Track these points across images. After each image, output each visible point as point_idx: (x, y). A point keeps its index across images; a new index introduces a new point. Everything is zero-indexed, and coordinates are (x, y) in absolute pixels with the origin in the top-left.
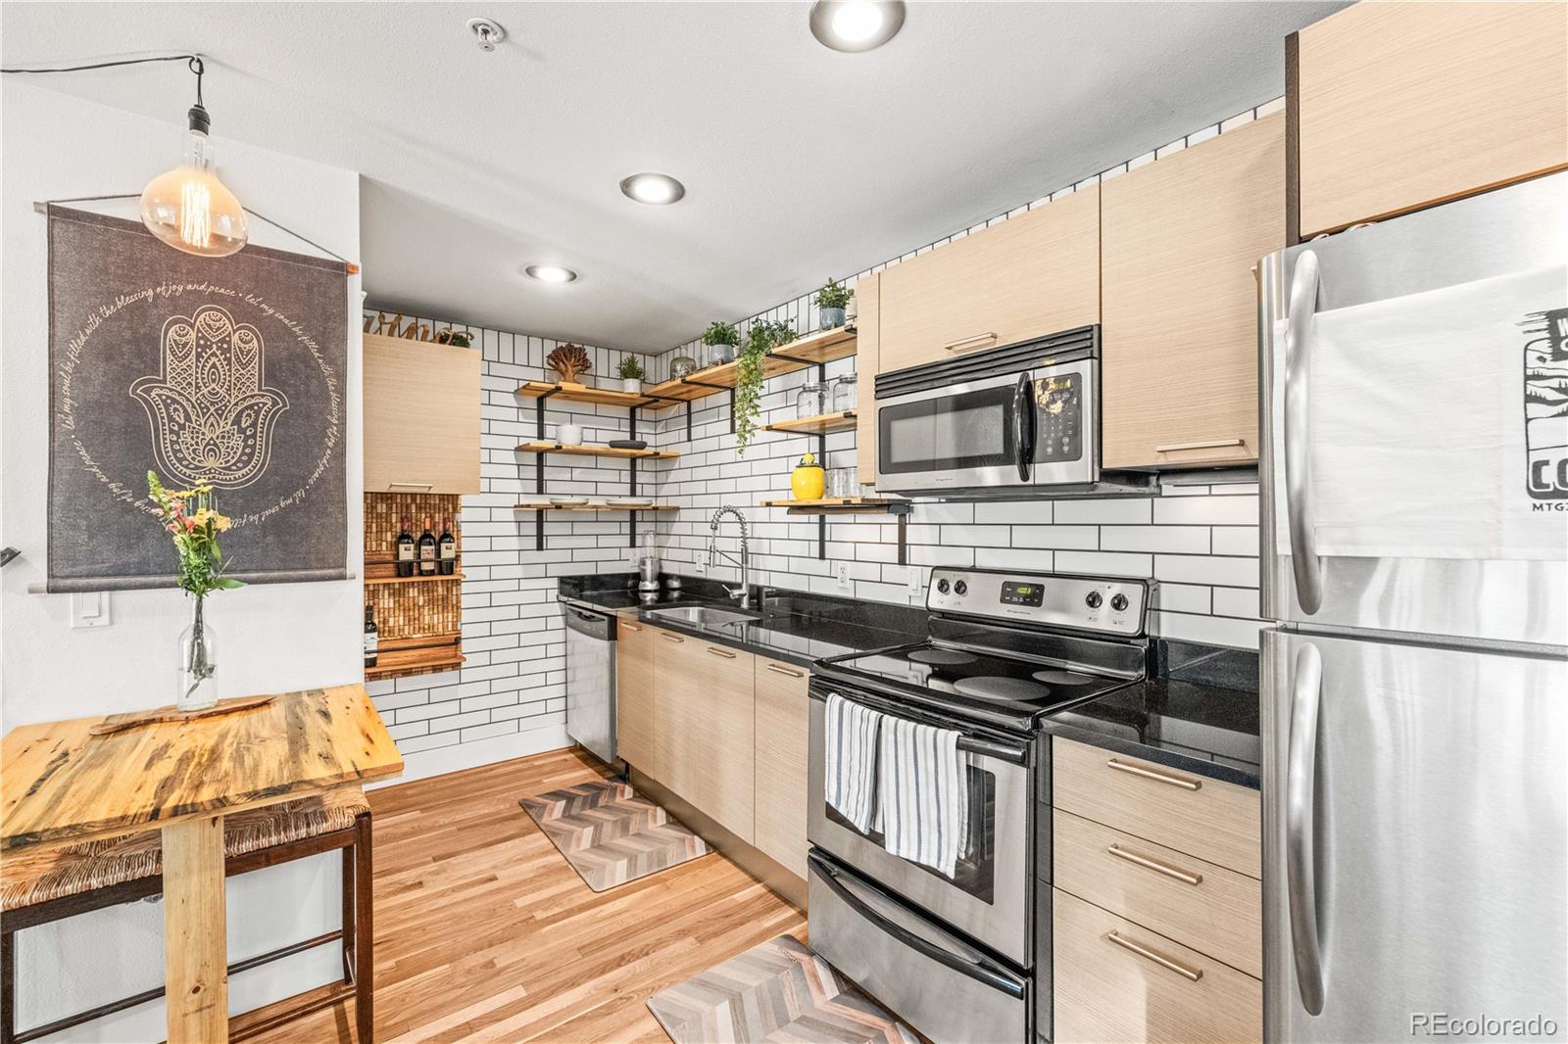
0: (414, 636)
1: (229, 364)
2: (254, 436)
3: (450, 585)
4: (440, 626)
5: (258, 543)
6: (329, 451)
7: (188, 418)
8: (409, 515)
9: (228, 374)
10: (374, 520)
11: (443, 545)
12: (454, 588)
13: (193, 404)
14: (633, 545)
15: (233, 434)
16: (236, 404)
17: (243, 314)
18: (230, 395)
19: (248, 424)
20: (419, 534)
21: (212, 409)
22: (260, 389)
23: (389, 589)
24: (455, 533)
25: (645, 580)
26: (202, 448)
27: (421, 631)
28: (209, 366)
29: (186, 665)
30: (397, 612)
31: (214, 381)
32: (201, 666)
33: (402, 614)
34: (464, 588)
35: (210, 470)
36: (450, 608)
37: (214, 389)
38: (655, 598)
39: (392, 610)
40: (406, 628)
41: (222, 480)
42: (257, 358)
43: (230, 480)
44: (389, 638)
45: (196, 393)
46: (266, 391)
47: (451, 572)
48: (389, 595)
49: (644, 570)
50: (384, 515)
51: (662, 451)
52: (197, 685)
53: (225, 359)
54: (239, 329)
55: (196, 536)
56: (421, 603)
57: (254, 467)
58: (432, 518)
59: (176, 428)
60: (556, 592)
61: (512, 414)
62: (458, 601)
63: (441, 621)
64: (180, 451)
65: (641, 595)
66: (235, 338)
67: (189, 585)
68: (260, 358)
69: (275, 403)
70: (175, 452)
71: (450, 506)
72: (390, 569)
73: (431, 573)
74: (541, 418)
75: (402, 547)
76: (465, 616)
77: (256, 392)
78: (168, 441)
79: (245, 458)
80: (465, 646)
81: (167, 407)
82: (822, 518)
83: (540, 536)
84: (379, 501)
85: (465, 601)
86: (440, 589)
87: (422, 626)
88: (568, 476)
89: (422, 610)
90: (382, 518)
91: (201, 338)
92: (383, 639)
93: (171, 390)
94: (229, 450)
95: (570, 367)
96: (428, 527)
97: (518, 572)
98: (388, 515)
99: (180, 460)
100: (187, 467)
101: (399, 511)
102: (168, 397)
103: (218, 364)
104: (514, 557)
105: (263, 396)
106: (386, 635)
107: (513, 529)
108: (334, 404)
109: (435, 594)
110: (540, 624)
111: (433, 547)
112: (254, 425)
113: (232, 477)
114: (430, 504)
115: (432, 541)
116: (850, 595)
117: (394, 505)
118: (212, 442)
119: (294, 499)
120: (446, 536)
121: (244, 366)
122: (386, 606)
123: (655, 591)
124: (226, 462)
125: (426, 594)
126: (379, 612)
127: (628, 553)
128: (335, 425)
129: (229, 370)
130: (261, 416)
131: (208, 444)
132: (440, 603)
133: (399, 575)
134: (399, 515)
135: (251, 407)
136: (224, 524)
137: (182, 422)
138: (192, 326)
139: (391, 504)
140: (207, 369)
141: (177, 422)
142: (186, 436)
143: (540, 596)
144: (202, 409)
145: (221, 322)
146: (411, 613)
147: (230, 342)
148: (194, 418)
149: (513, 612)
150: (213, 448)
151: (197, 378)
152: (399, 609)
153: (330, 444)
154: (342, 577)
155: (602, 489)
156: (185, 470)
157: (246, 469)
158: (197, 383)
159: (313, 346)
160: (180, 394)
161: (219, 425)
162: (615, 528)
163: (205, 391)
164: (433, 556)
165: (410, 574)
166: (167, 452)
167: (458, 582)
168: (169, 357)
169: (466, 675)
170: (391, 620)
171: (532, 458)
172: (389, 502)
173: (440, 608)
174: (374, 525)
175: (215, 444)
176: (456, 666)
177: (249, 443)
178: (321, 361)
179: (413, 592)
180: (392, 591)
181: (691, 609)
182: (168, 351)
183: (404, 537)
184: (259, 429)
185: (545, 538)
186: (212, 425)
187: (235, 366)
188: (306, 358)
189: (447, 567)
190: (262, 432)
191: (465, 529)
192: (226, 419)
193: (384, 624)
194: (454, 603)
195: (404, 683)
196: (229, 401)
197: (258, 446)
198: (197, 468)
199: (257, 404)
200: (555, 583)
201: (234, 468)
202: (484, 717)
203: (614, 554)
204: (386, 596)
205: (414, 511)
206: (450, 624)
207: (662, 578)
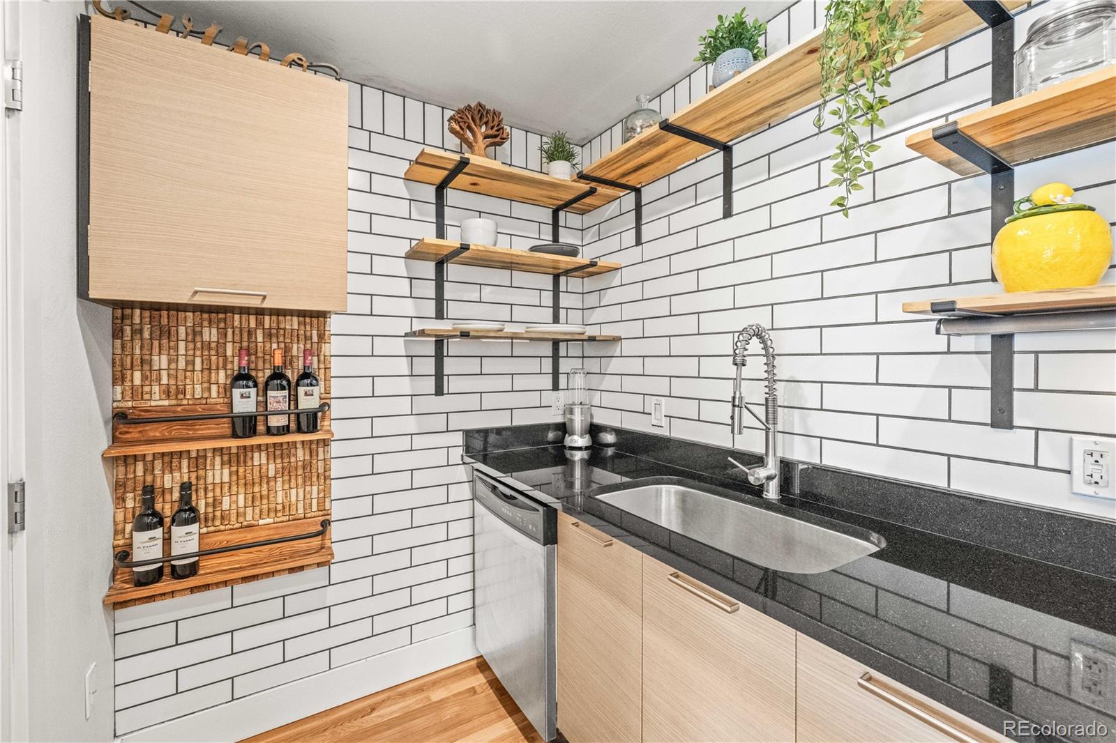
0: (261, 522)
3: (314, 446)
4: (301, 505)
8: (252, 345)
10: (198, 353)
11: (301, 390)
12: (321, 450)
14: (556, 387)
20: (268, 373)
23: (222, 455)
24: (322, 371)
25: (572, 434)
27: (272, 514)
30: (234, 488)
33: (242, 490)
34: (335, 448)
36: (314, 479)
38: (586, 457)
39: (227, 485)
40: (249, 511)
44: (222, 527)
47: (313, 428)
48: (222, 464)
49: (572, 420)
50: (213, 345)
51: (602, 262)
56: (271, 474)
58: (287, 350)
60: (460, 451)
61: (402, 208)
62: (327, 469)
63: (301, 497)
65: (568, 453)
71: (315, 333)
72: (226, 428)
73: (285, 430)
74: (440, 214)
75: (237, 392)
76: (337, 489)
80: (336, 531)
83: (439, 375)
84: (206, 323)
85: (336, 469)
86: (300, 452)
87: (272, 506)
88: (475, 297)
89: (272, 483)
90: (210, 349)
92: (212, 529)
95: (480, 138)
96: (278, 361)
97: (411, 425)
98: (221, 345)
101: (237, 338)
104: (404, 405)
106: (218, 522)
107: (403, 366)
109: (293, 459)
110: (439, 495)
111: (286, 393)
114: (285, 329)
115: (285, 383)
117: (230, 331)
120: (307, 376)
122: (218, 480)
123: (587, 448)
125: (279, 461)
126: (206, 490)
127: (549, 397)
132: (300, 472)
133: (235, 435)
134: (238, 345)
139: (225, 329)
143: (439, 457)
146: (257, 489)
149: (403, 481)
152: (237, 484)
155: (519, 313)
162: (533, 365)
164: (285, 406)
165: (253, 432)
167: (326, 443)
169: (338, 572)
170: (226, 500)
171: (428, 269)
172: (222, 325)
173: (300, 480)
174: (198, 361)
176: (326, 563)
179: (259, 458)
180: (226, 458)
181: (664, 487)
183: (242, 377)
185: (446, 378)
189: (310, 421)
191: (336, 366)
193: (214, 506)
194: (321, 470)
195: (244, 592)
200: (458, 439)
202: (364, 628)
203: (533, 399)
204: (218, 466)
205: (260, 339)
206: (315, 502)
207: (594, 430)
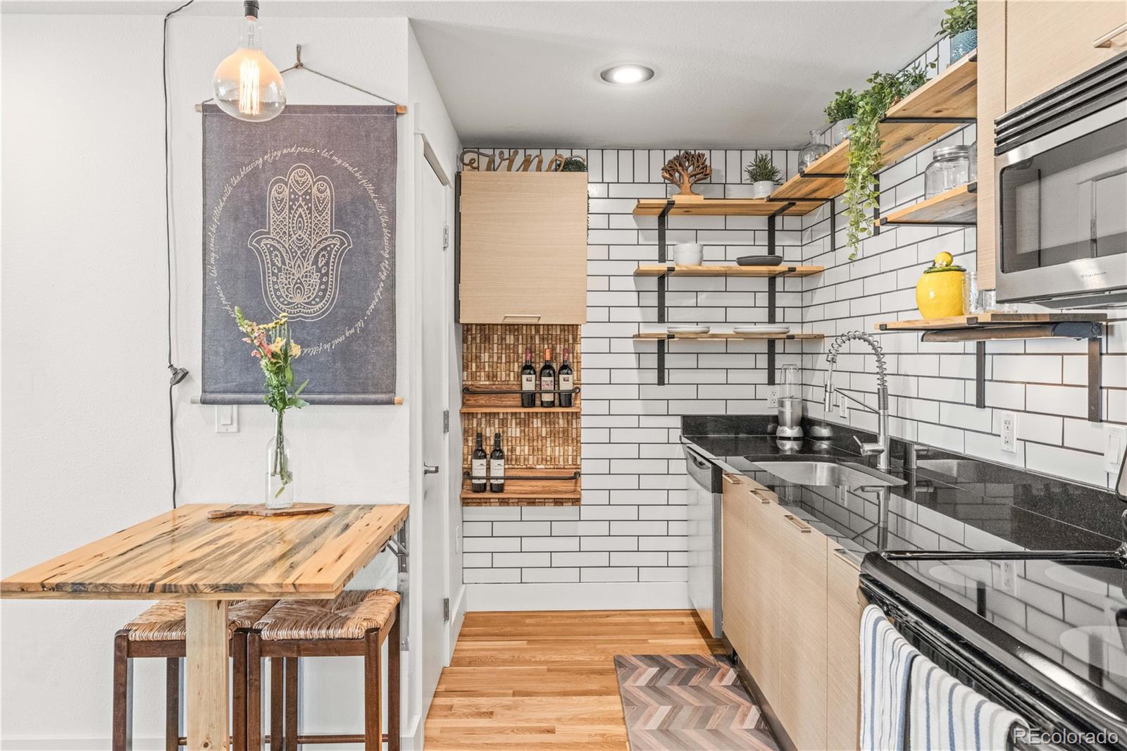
0: (538, 467)
1: (310, 213)
2: (327, 274)
3: (570, 418)
4: (561, 459)
5: (329, 368)
6: (382, 284)
7: (284, 263)
8: (533, 346)
9: (309, 221)
10: (504, 351)
11: (562, 377)
12: (574, 421)
13: (287, 250)
14: (771, 381)
15: (313, 273)
16: (315, 247)
17: (321, 167)
18: (310, 239)
19: (323, 263)
20: (542, 365)
21: (299, 253)
22: (331, 232)
23: (516, 418)
24: (575, 364)
25: (784, 425)
26: (292, 286)
27: (544, 462)
28: (297, 216)
29: (270, 470)
30: (522, 441)
31: (300, 228)
32: (283, 471)
33: (527, 444)
34: (584, 421)
35: (297, 304)
36: (570, 441)
37: (300, 236)
39: (518, 439)
40: (531, 457)
41: (305, 313)
42: (329, 204)
43: (311, 313)
44: (516, 466)
45: (289, 240)
46: (336, 233)
47: (569, 405)
48: (516, 424)
49: (782, 413)
50: (512, 346)
51: (800, 267)
52: (283, 489)
53: (307, 209)
54: (316, 181)
55: (274, 361)
56: (544, 434)
57: (327, 301)
58: (553, 349)
59: (276, 271)
60: (679, 432)
61: (632, 237)
62: (578, 435)
63: (562, 454)
64: (278, 290)
65: (779, 442)
66: (314, 190)
67: (272, 403)
68: (332, 204)
69: (342, 243)
70: (276, 290)
71: (571, 336)
72: (517, 399)
73: (552, 404)
74: (662, 237)
75: (524, 377)
76: (586, 451)
77: (329, 235)
78: (271, 282)
79: (320, 294)
80: (585, 482)
81: (271, 253)
82: (981, 346)
83: (661, 369)
84: (508, 333)
85: (585, 436)
86: (561, 421)
87: (544, 457)
88: (692, 302)
89: (544, 441)
90: (510, 349)
91: (292, 193)
92: (511, 466)
93: (273, 239)
94: (310, 287)
95: (686, 178)
96: (548, 358)
97: (638, 407)
98: (515, 346)
99: (278, 298)
100: (282, 303)
101: (525, 341)
102: (272, 246)
103: (303, 213)
104: (633, 392)
105: (334, 238)
106: (513, 463)
107: (632, 361)
108: (386, 239)
109: (557, 426)
110: (661, 467)
111: (552, 378)
112: (327, 264)
113: (312, 310)
114: (552, 335)
115: (551, 372)
116: (1018, 464)
117: (520, 337)
118: (299, 281)
119: (356, 329)
120: (565, 367)
121: (320, 213)
122: (514, 435)
124: (309, 298)
125: (548, 426)
126: (507, 440)
127: (765, 391)
128: (387, 259)
129: (310, 218)
130: (333, 256)
131: (296, 283)
132: (561, 435)
133: (523, 406)
134: (525, 346)
135: (324, 249)
136: (296, 350)
137: (279, 265)
138: (286, 184)
139: (518, 336)
140: (295, 219)
141: (277, 266)
142: (282, 276)
143: (661, 436)
144: (292, 253)
145: (306, 177)
146: (535, 444)
147: (310, 194)
148: (287, 261)
149: (632, 451)
150: (299, 287)
151: (289, 228)
152: (524, 439)
153: (383, 277)
154: (391, 402)
155: (733, 315)
156: (282, 306)
157: (322, 303)
158: (289, 232)
159: (370, 187)
160: (279, 242)
161: (303, 266)
162: (748, 361)
163: (294, 237)
164: (552, 388)
165: (533, 405)
166: (271, 291)
167: (577, 415)
168: (272, 212)
169: (586, 512)
170: (518, 448)
171: (653, 283)
172: (516, 333)
173: (561, 442)
174: (504, 356)
175: (301, 283)
176: (576, 501)
177: (324, 280)
178: (376, 201)
179: (537, 423)
180: (518, 420)
181: (819, 464)
182: (271, 207)
183: (527, 368)
184: (331, 268)
185: (666, 371)
186: (299, 266)
187: (315, 214)
188: (364, 199)
189: (567, 399)
190: (333, 270)
191: (585, 361)
192: (308, 260)
193: (512, 452)
194: (574, 436)
195: (529, 511)
196: (310, 245)
197: (330, 283)
198: (289, 303)
199: (329, 245)
200: (678, 422)
201: (313, 302)
202: (602, 559)
203: (748, 392)
204: (514, 426)
205: (537, 342)
206: (570, 458)
207: (806, 423)
